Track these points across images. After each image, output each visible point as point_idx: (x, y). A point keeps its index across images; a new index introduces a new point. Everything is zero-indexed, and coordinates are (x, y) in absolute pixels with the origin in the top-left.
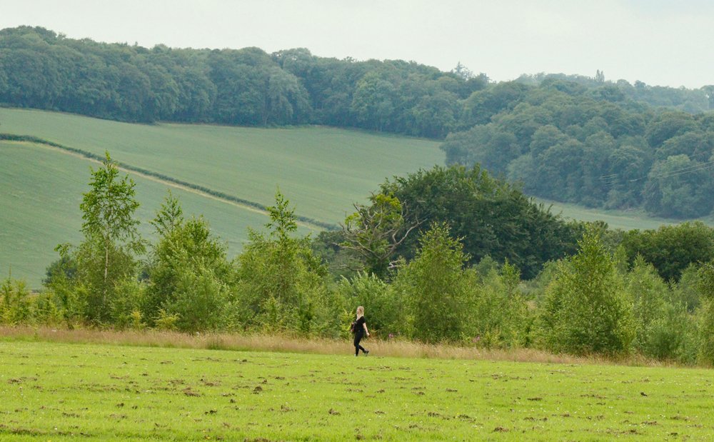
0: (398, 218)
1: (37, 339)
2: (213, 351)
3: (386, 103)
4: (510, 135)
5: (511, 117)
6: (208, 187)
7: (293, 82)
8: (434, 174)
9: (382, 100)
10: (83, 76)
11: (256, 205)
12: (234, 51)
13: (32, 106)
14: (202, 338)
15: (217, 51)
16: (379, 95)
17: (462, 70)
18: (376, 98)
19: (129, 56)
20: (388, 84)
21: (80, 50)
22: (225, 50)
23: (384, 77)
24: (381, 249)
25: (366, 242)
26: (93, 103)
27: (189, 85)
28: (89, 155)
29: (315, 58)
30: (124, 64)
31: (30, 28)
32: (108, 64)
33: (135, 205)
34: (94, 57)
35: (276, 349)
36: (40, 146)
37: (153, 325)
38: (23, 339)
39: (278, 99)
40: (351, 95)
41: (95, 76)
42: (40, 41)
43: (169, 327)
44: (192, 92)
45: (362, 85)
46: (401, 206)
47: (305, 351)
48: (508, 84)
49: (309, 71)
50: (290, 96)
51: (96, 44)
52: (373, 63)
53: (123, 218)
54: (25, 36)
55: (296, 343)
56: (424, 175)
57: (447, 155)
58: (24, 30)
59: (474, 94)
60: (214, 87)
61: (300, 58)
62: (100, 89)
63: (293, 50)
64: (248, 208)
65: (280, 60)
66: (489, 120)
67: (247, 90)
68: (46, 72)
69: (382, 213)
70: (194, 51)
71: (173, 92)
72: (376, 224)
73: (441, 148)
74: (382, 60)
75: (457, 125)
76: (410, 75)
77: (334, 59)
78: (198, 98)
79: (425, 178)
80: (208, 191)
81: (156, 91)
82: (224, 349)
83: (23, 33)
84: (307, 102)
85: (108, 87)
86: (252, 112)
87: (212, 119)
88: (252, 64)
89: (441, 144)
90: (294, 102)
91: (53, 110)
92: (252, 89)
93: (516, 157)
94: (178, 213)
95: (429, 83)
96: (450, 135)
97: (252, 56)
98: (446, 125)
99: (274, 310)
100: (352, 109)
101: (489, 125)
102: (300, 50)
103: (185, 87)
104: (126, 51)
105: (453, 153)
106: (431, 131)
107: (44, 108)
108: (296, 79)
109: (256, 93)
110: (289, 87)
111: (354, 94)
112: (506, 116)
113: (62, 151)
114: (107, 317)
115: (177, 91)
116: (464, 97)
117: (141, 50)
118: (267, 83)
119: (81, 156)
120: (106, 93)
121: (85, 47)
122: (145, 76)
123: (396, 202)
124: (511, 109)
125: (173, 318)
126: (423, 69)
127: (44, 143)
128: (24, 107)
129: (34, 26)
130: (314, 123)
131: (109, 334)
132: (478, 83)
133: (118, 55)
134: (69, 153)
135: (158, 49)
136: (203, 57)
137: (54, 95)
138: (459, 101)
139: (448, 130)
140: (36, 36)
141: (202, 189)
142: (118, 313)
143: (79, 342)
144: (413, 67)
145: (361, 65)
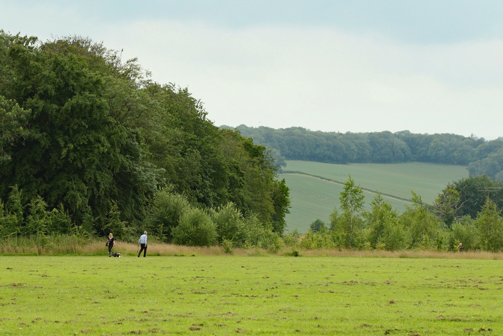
0: (457, 198)
1: (327, 255)
2: (402, 259)
3: (443, 152)
4: (496, 162)
5: (496, 155)
6: (371, 189)
7: (404, 145)
8: (469, 180)
9: (441, 150)
10: (318, 146)
11: (391, 196)
12: (379, 133)
13: (299, 159)
14: (396, 253)
15: (371, 133)
16: (440, 148)
17: (473, 136)
18: (439, 150)
19: (336, 137)
20: (443, 143)
21: (316, 135)
22: (375, 133)
23: (441, 141)
24: (451, 212)
25: (444, 209)
26: (322, 156)
27: (361, 147)
28: (322, 178)
29: (412, 134)
30: (334, 140)
31: (296, 127)
32: (328, 141)
33: (363, 197)
34: (322, 138)
35: (430, 257)
36: (302, 175)
37: (375, 248)
38: (322, 256)
39: (397, 152)
40: (428, 149)
41: (323, 146)
42: (300, 133)
43: (382, 249)
44: (362, 150)
45: (432, 144)
46: (458, 194)
47: (442, 258)
48: (493, 141)
49: (410, 140)
50: (402, 150)
51: (322, 133)
52: (436, 135)
53: (358, 203)
54: (294, 131)
55: (437, 254)
56: (465, 180)
57: (469, 172)
58: (294, 128)
59: (480, 146)
60: (371, 148)
61: (406, 134)
62: (325, 151)
63: (403, 131)
64: (388, 197)
65: (398, 135)
66: (486, 157)
67: (385, 149)
68: (303, 145)
69: (450, 197)
70: (362, 133)
71: (355, 151)
72: (448, 202)
73: (467, 169)
74: (440, 134)
75: (473, 159)
76: (452, 139)
77: (420, 134)
78: (364, 152)
79: (465, 181)
80: (371, 191)
81: (347, 151)
82: (407, 258)
83: (293, 130)
84: (409, 152)
85: (328, 150)
86: (387, 157)
87: (370, 161)
88: (386, 138)
89: (466, 167)
90: (404, 153)
91: (306, 160)
92: (387, 148)
93: (499, 171)
94: (381, 200)
95: (460, 142)
96: (470, 163)
97: (386, 135)
98: (469, 159)
99: (426, 240)
100: (428, 155)
101: (487, 158)
102: (406, 131)
103: (359, 148)
104: (335, 135)
105: (472, 171)
106: (462, 162)
107: (303, 160)
108: (405, 143)
109: (389, 150)
110: (402, 146)
111: (429, 148)
112: (494, 155)
113: (311, 177)
114: (353, 245)
115: (356, 150)
116: (475, 147)
117: (341, 134)
118: (393, 145)
119: (319, 179)
120: (328, 152)
121: (318, 134)
122: (343, 145)
123: (456, 192)
124: (496, 151)
125: (384, 245)
126: (457, 137)
127: (304, 174)
128: (295, 160)
129: (298, 127)
130: (413, 161)
131: (357, 252)
132: (481, 141)
133: (332, 137)
134: (314, 177)
135: (348, 134)
136: (366, 136)
137: (306, 154)
138: (473, 149)
139: (469, 161)
140: (298, 131)
141: (368, 190)
142: (358, 244)
143: (345, 256)
144: (453, 136)
145: (431, 136)
